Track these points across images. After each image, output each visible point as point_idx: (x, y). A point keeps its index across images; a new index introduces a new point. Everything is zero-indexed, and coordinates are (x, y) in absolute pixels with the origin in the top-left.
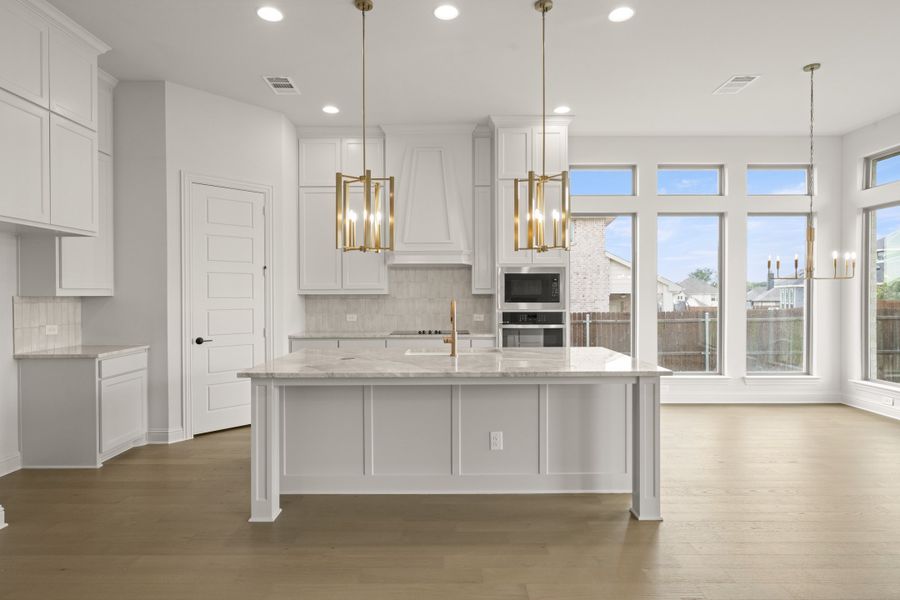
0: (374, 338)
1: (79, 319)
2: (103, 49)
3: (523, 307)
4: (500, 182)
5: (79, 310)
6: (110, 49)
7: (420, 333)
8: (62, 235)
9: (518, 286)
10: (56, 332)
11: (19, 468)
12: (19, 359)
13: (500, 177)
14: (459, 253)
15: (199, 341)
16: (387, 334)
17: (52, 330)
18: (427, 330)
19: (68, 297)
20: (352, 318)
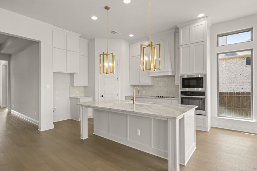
0: (144, 98)
1: (84, 90)
2: (80, 35)
3: (187, 90)
4: (180, 46)
5: (84, 89)
6: (81, 35)
7: (157, 97)
8: (75, 74)
9: (187, 82)
10: (78, 93)
11: (70, 118)
12: (70, 98)
13: (180, 45)
14: (168, 72)
15: (102, 96)
16: (148, 97)
17: (78, 92)
18: (160, 96)
19: (80, 86)
20: (144, 92)
